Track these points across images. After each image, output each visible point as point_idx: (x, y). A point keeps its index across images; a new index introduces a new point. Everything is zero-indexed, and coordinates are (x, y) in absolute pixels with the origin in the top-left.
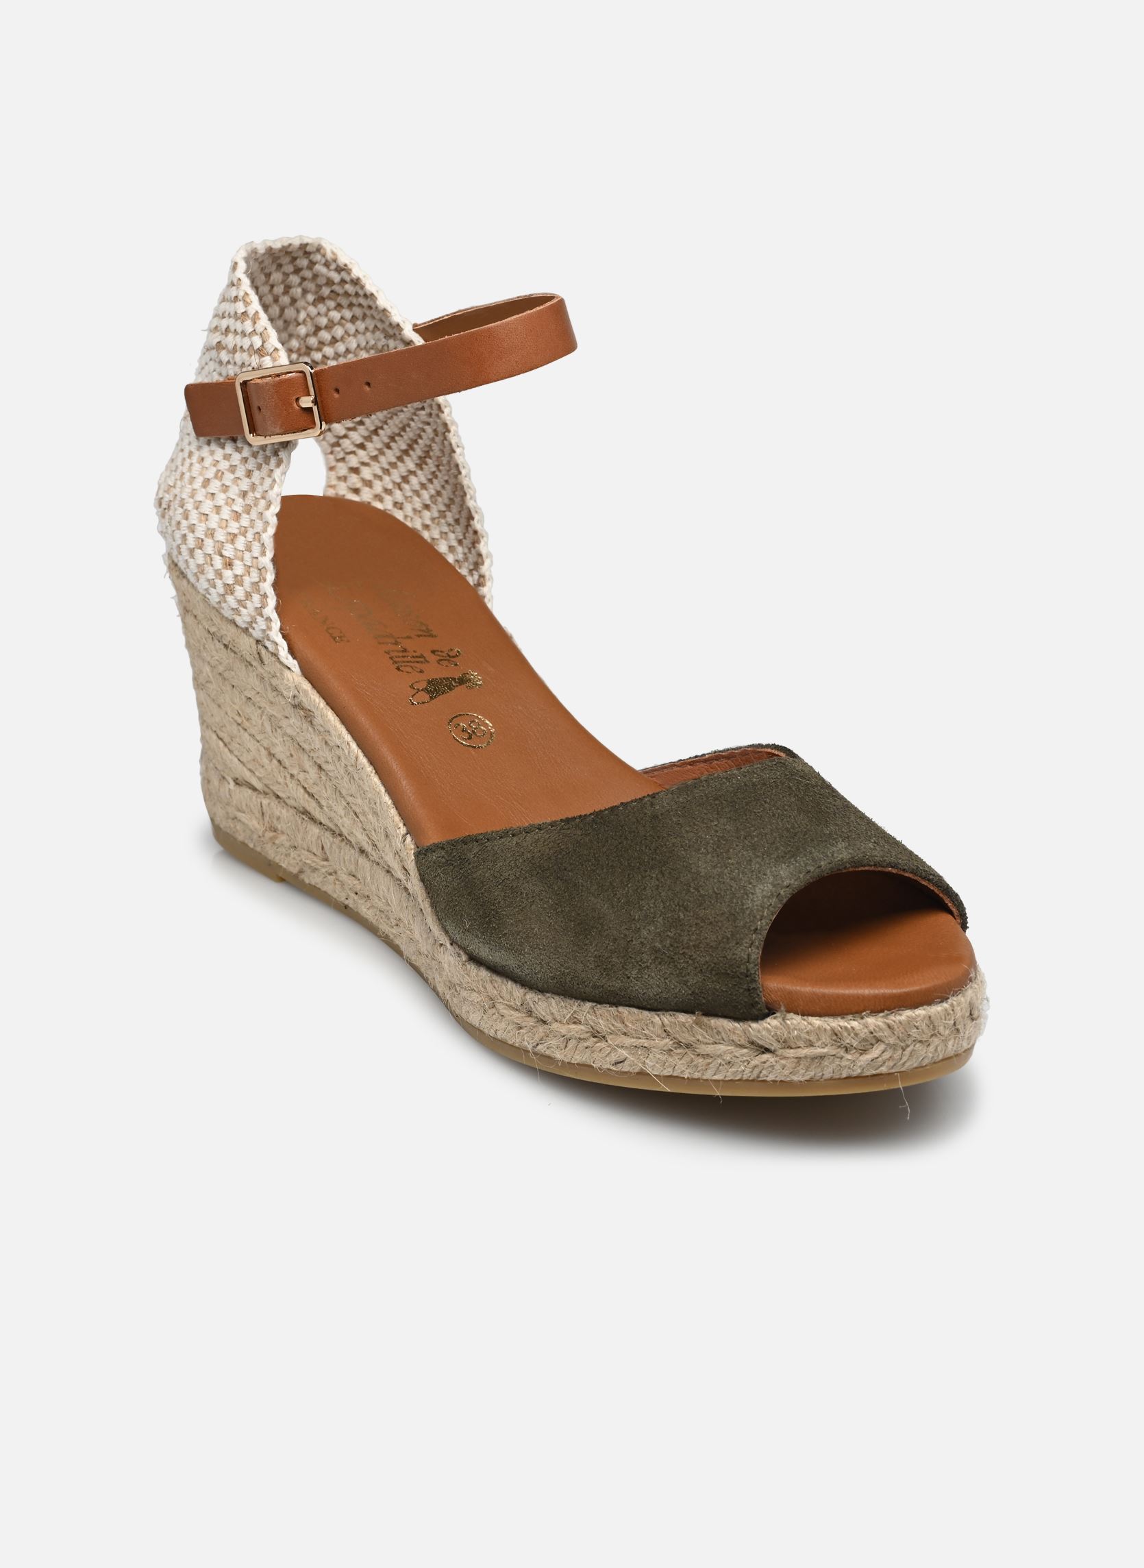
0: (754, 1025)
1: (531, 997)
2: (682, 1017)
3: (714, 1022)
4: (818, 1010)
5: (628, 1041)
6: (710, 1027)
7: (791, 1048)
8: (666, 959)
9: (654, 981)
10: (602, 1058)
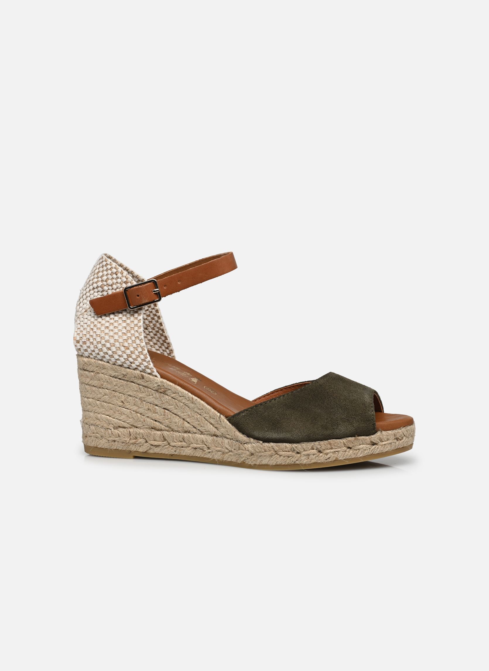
0: (372, 436)
1: (294, 445)
2: (350, 438)
3: (360, 437)
4: (390, 428)
5: (332, 450)
6: (359, 440)
7: (383, 442)
8: (346, 420)
9: (342, 429)
10: (322, 458)
